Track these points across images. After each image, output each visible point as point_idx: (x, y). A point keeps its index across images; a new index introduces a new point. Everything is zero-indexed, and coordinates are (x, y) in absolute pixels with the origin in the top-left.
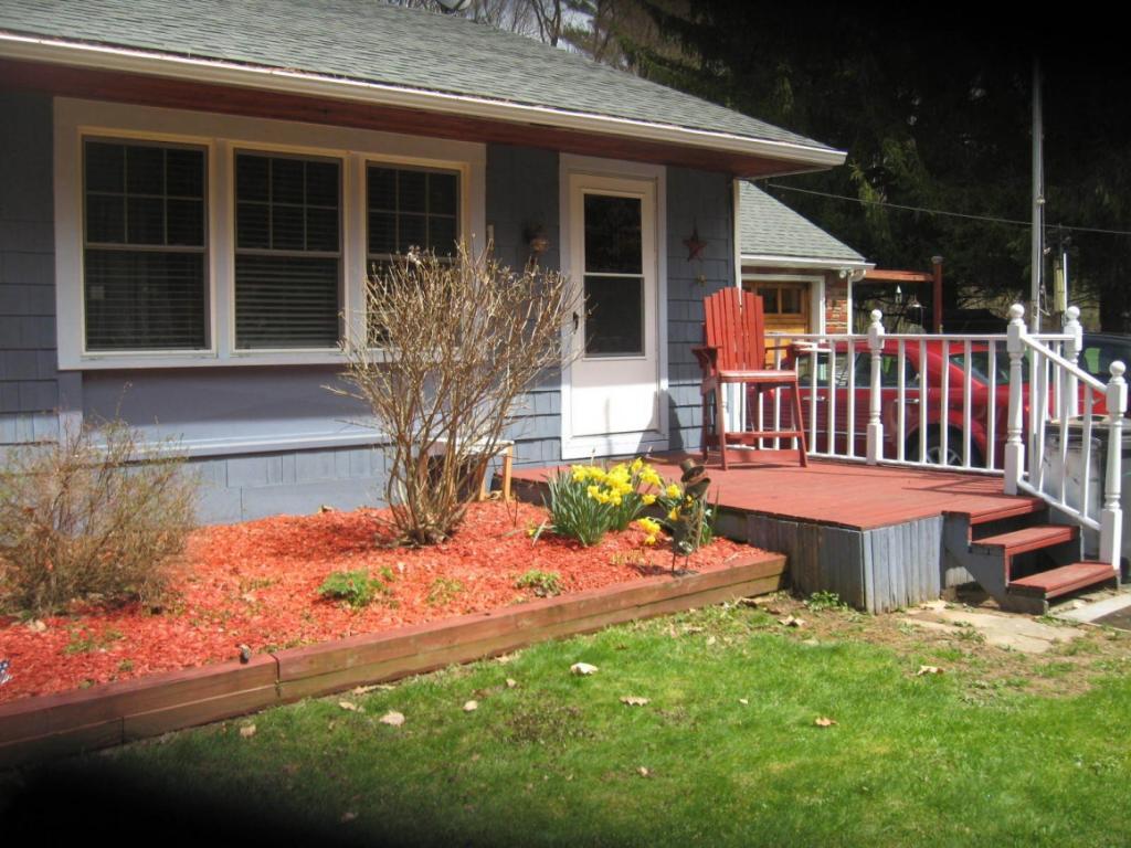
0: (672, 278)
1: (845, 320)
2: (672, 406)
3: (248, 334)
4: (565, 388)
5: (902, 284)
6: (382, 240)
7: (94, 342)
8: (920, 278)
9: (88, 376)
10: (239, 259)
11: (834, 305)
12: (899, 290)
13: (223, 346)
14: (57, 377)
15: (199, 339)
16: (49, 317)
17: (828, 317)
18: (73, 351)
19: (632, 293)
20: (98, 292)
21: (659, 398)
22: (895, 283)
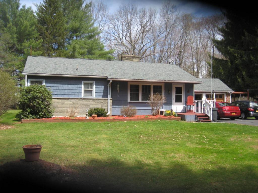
0: (185, 95)
1: (230, 99)
2: (185, 108)
3: (142, 100)
4: (173, 105)
5: (241, 94)
6: (154, 92)
7: (130, 100)
8: (244, 93)
9: (130, 103)
10: (142, 94)
11: (227, 97)
12: (240, 95)
13: (140, 101)
14: (127, 103)
15: (138, 100)
16: (127, 98)
17: (226, 99)
18: (129, 101)
19: (181, 96)
20: (131, 96)
21: (184, 107)
22: (239, 94)
